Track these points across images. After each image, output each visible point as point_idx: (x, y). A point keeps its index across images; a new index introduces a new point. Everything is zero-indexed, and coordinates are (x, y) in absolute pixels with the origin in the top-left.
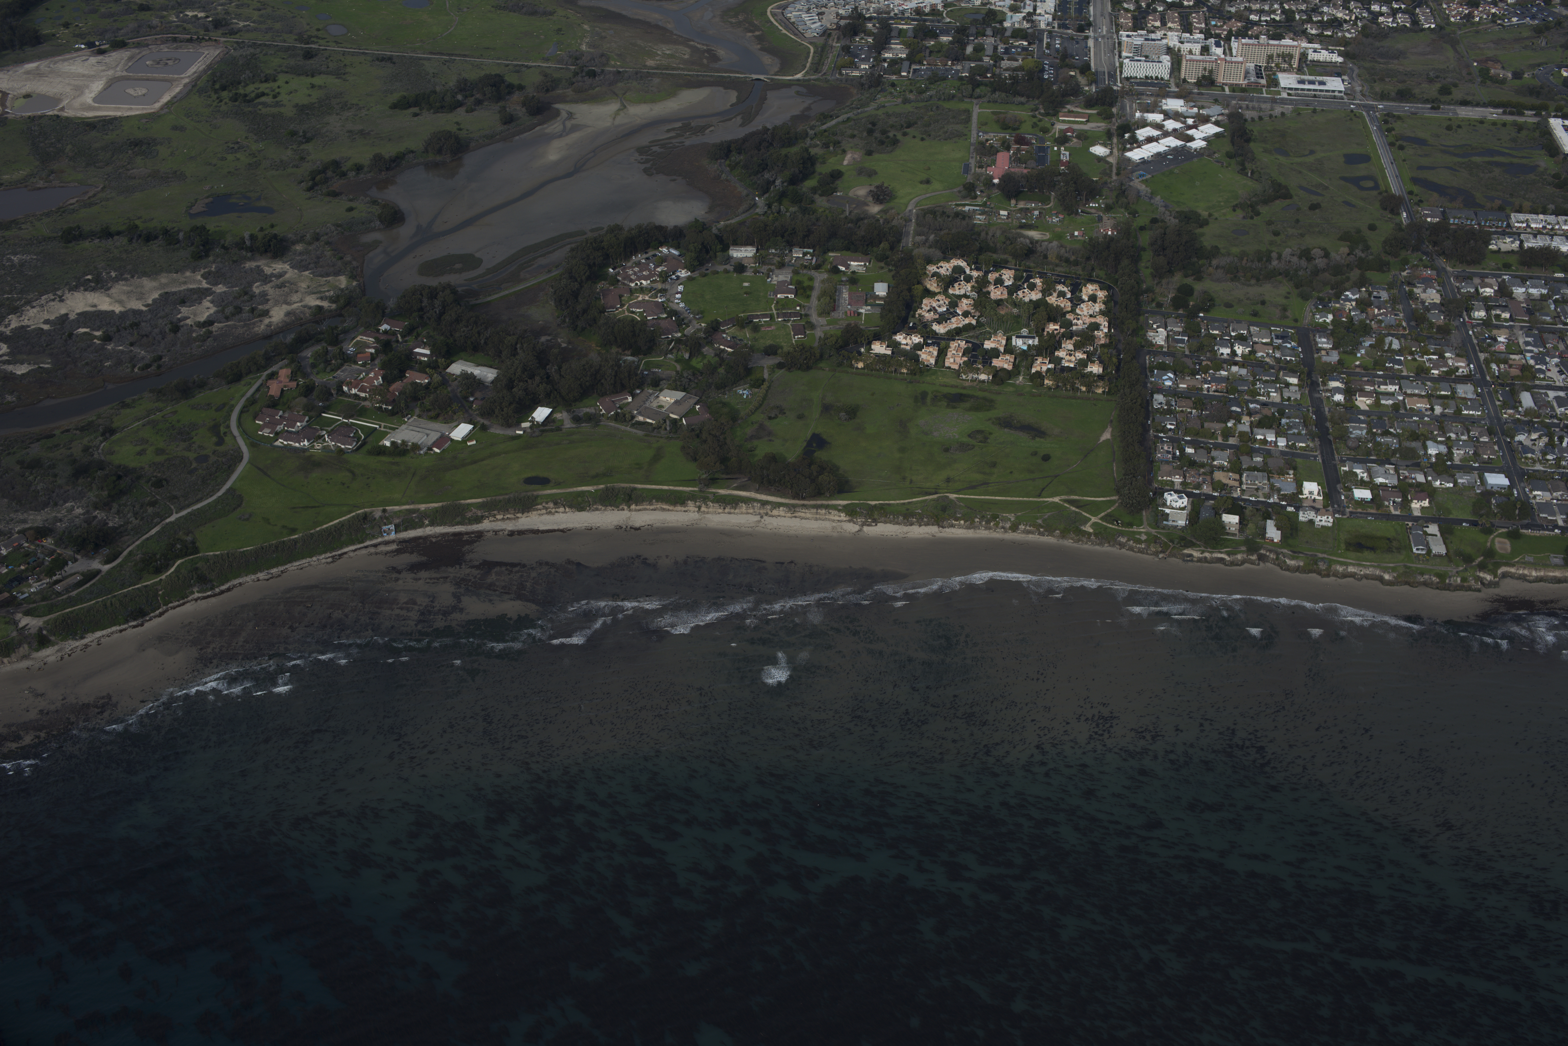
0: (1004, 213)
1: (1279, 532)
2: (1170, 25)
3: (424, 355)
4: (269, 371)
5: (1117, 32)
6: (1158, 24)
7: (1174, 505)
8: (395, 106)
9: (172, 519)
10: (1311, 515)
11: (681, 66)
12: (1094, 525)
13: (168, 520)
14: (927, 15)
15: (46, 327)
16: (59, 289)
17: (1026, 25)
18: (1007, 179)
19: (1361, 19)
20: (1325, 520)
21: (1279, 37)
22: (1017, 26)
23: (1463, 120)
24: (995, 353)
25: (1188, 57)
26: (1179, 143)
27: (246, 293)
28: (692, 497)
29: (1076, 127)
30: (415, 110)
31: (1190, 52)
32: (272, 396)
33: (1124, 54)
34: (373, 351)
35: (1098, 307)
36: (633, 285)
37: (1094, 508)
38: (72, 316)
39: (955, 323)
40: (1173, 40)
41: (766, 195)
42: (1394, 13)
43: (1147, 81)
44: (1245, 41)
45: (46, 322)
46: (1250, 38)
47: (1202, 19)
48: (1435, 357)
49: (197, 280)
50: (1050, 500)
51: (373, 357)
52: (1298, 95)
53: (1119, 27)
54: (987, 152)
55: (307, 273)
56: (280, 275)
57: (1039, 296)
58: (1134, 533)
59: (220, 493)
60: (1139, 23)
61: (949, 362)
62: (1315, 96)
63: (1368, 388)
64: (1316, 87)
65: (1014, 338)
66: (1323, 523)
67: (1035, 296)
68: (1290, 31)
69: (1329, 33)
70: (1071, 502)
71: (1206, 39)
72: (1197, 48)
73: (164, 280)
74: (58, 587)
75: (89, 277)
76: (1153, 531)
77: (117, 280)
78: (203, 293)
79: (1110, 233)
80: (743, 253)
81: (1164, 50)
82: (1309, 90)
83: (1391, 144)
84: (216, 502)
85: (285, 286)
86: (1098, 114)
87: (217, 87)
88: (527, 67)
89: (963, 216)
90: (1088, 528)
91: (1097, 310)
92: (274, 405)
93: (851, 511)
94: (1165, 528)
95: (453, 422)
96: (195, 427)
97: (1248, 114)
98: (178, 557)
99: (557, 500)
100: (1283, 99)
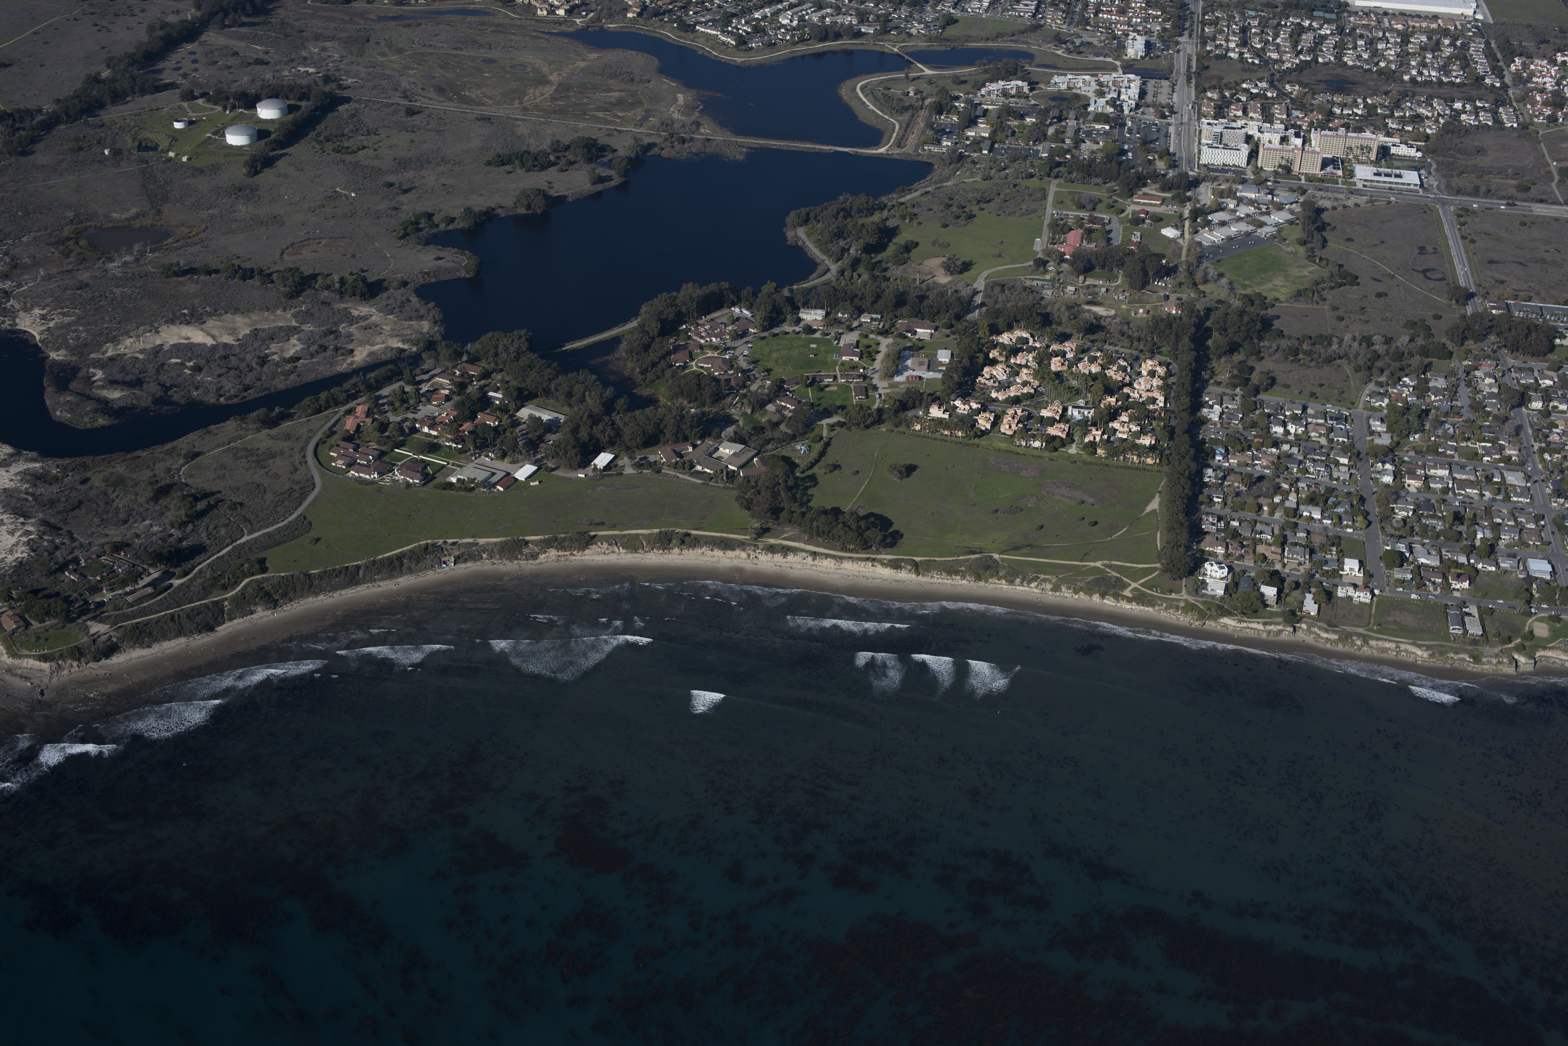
0: (1071, 288)
1: (1317, 606)
2: (1251, 114)
3: (497, 399)
4: (348, 407)
5: (1199, 120)
6: (1240, 113)
7: (1214, 574)
8: (489, 163)
9: (243, 540)
10: (1351, 591)
12: (1135, 589)
13: (238, 542)
14: (1013, 96)
15: (141, 356)
16: (155, 321)
17: (1110, 110)
18: (1077, 256)
19: (1443, 117)
20: (1363, 597)
21: (1360, 130)
22: (1100, 110)
23: (1537, 217)
24: (1052, 422)
25: (1268, 146)
26: (1250, 228)
27: (332, 333)
28: (743, 544)
29: (1148, 209)
30: (508, 168)
31: (1270, 142)
32: (348, 431)
33: (1204, 141)
34: (447, 392)
35: (1156, 382)
36: (702, 341)
37: (1135, 575)
38: (166, 348)
39: (1013, 392)
40: (1252, 129)
41: (840, 263)
42: (1476, 111)
43: (1224, 169)
44: (1327, 132)
45: (142, 351)
46: (1330, 129)
47: (1284, 110)
48: (1489, 445)
49: (285, 318)
50: (1092, 564)
51: (448, 398)
52: (1374, 187)
53: (1201, 115)
54: (1060, 228)
55: (391, 317)
56: (365, 318)
57: (1099, 369)
58: (1173, 600)
59: (291, 518)
60: (1220, 112)
61: (1004, 428)
62: (1390, 189)
63: (1419, 472)
64: (1393, 179)
65: (1070, 408)
66: (1362, 600)
67: (1095, 369)
68: (1371, 125)
69: (1410, 129)
70: (1110, 567)
71: (1286, 129)
72: (1276, 139)
73: (254, 317)
74: (130, 599)
75: (186, 311)
76: (1191, 599)
77: (210, 315)
78: (295, 330)
79: (1174, 312)
80: (813, 316)
81: (1243, 138)
82: (1385, 182)
83: (1463, 238)
84: (287, 527)
85: (372, 329)
86: (1173, 198)
87: (321, 138)
88: (620, 132)
89: (1031, 290)
90: (1127, 593)
91: (1155, 384)
92: (349, 438)
93: (895, 565)
94: (1203, 595)
95: (518, 463)
96: (273, 455)
97: (1323, 203)
98: (245, 576)
99: (612, 541)
100: (1358, 190)
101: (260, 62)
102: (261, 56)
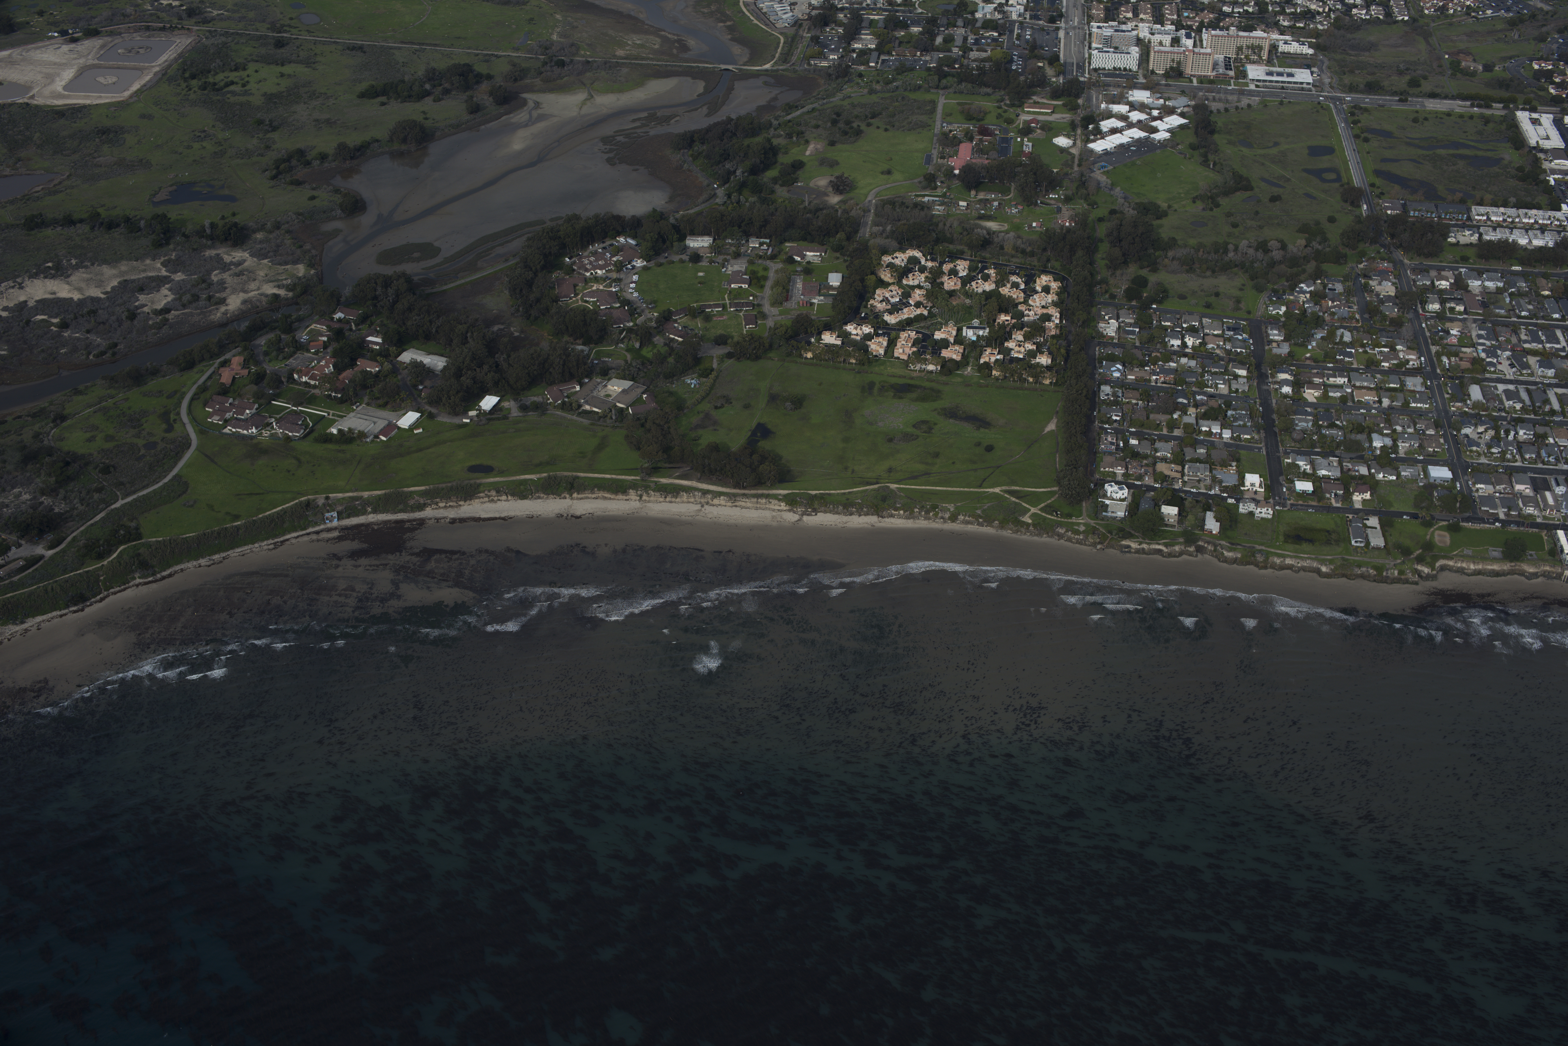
0: (963, 204)
1: (1218, 524)
2: (1142, 16)
3: (377, 343)
4: (222, 359)
5: (1089, 23)
6: (1130, 15)
7: (1114, 496)
8: (362, 95)
9: (117, 505)
10: (1251, 507)
11: (651, 56)
12: (1034, 516)
13: (113, 507)
14: (899, 5)
15: (5, 314)
16: (18, 276)
17: (997, 16)
18: (967, 169)
19: (1334, 11)
20: (1265, 513)
21: (1250, 29)
22: (988, 16)
23: (1430, 112)
24: (945, 343)
25: (1159, 48)
26: (1143, 134)
27: (204, 281)
28: (634, 486)
29: (1041, 118)
30: (383, 99)
31: (1160, 44)
32: (223, 384)
33: (1094, 45)
34: (325, 339)
35: (1050, 298)
36: (588, 274)
37: (1035, 500)
38: (31, 304)
39: (907, 313)
40: (1144, 31)
41: (727, 186)
42: (1367, 5)
43: (1116, 72)
44: (1218, 32)
45: (6, 309)
46: (1221, 29)
47: (1175, 10)
48: (1386, 350)
49: (157, 268)
50: (991, 490)
51: (325, 345)
52: (1266, 87)
53: (1090, 18)
54: (950, 143)
55: (266, 261)
56: (239, 263)
57: (993, 287)
58: (1073, 523)
59: (166, 480)
60: (1109, 15)
61: (898, 352)
62: (1283, 88)
63: (1317, 380)
64: (1285, 79)
65: (964, 329)
66: (1263, 515)
67: (989, 286)
68: (1262, 22)
69: (1302, 25)
70: (1011, 493)
71: (1177, 30)
72: (1167, 40)
73: (123, 268)
75: (50, 264)
76: (1092, 522)
77: (77, 267)
78: (165, 280)
79: (1067, 224)
80: (699, 243)
81: (1134, 41)
82: (1277, 82)
83: (1356, 137)
84: (163, 489)
85: (244, 274)
86: (1064, 105)
87: (187, 75)
88: (497, 57)
89: (922, 207)
91: (1050, 301)
92: (224, 392)
93: (790, 502)
94: (1104, 519)
95: (401, 410)
96: (145, 414)
97: (1214, 106)
98: (121, 543)
99: (500, 490)
100: (1251, 91)
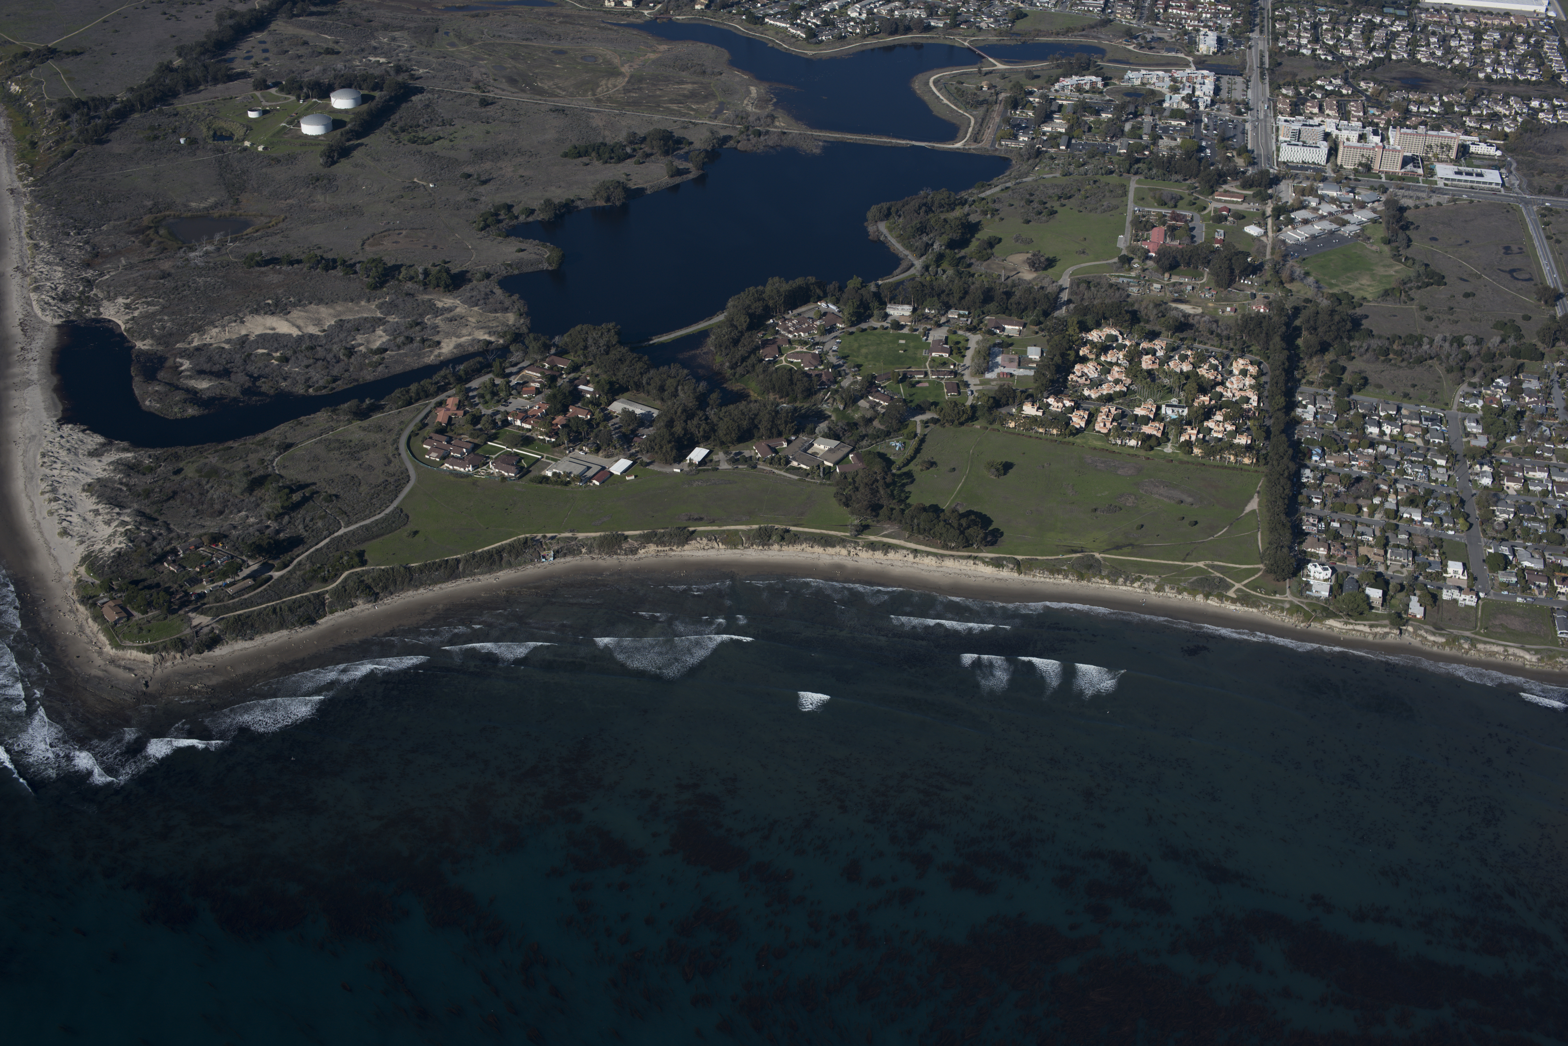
0: (1157, 286)
1: (1422, 608)
2: (1327, 112)
3: (589, 392)
4: (437, 399)
5: (1275, 116)
6: (1316, 110)
7: (1317, 575)
8: (565, 155)
9: (340, 532)
10: (1456, 594)
12: (1239, 590)
13: (336, 534)
14: (1087, 92)
15: (227, 346)
16: (240, 311)
17: (1185, 106)
18: (1163, 253)
19: (1520, 115)
20: (1468, 600)
21: (1438, 128)
22: (1175, 106)
24: (1146, 420)
25: (1347, 143)
26: (1334, 227)
27: (418, 324)
28: (842, 541)
29: (1229, 206)
30: (585, 159)
31: (1348, 140)
32: (440, 424)
33: (1281, 138)
34: (537, 385)
35: (1248, 381)
36: (790, 336)
37: (1239, 576)
38: (252, 338)
39: (1105, 390)
40: (1330, 126)
41: (924, 258)
42: (1554, 110)
43: (1304, 166)
44: (1404, 130)
45: (228, 341)
46: (1408, 127)
47: (1361, 107)
49: (369, 309)
50: (1194, 564)
51: (538, 391)
52: (1456, 186)
53: (1276, 112)
54: (1142, 225)
55: (476, 309)
56: (450, 310)
57: (1190, 367)
58: (1278, 601)
59: (387, 511)
60: (1296, 109)
61: (1099, 426)
62: (1472, 188)
63: (1518, 474)
64: (1474, 178)
65: (1164, 407)
66: (1467, 603)
67: (1186, 367)
68: (1449, 123)
69: (1488, 127)
70: (1213, 567)
71: (1364, 127)
72: (1354, 136)
73: (339, 308)
74: (230, 590)
75: (270, 301)
76: (1296, 601)
77: (295, 305)
78: (380, 321)
79: (1262, 310)
80: (900, 312)
81: (1321, 136)
82: (1466, 181)
83: (1549, 238)
84: (384, 520)
85: (457, 321)
86: (1254, 196)
87: (396, 129)
88: (695, 124)
89: (1116, 287)
90: (1231, 593)
91: (1247, 383)
92: (441, 431)
93: (997, 563)
94: (1308, 597)
95: (612, 456)
96: (366, 447)
97: (1406, 202)
98: (345, 569)
99: (712, 537)
100: (1440, 189)
101: (330, 52)
102: (331, 45)
